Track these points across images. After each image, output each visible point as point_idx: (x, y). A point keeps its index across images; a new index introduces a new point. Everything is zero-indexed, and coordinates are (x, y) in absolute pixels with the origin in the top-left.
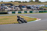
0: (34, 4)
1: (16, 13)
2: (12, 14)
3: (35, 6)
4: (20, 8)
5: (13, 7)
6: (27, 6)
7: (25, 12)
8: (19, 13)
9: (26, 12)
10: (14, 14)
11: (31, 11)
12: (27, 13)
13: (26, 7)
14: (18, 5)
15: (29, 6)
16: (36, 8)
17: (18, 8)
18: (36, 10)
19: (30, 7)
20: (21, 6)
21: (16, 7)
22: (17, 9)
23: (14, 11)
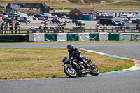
0: (126, 7)
1: (59, 40)
2: (46, 43)
3: (130, 15)
4: (73, 22)
5: (50, 15)
6: (100, 15)
7: (91, 35)
8: (70, 38)
9: (95, 35)
10: (53, 43)
11: (115, 32)
12: (98, 39)
14: (69, 11)
15: (107, 14)
16: (133, 22)
18: (133, 30)
19: (112, 17)
20: (77, 14)
21: (60, 15)
22: (65, 24)
23: (51, 32)
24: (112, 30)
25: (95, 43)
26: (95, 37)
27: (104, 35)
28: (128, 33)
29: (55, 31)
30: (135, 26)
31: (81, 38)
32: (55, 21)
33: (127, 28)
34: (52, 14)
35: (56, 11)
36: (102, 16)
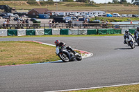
0: (74, 8)
1: (19, 35)
4: (31, 20)
5: (12, 15)
6: (53, 14)
7: (45, 31)
8: (28, 33)
9: (49, 30)
11: (65, 28)
12: (51, 34)
13: (51, 17)
14: (28, 11)
15: (59, 13)
16: (80, 20)
19: (63, 16)
20: (34, 14)
23: (13, 29)
24: (62, 26)
25: (48, 37)
26: (49, 32)
27: (56, 30)
28: (76, 28)
29: (16, 28)
30: (81, 23)
31: (37, 33)
32: (16, 19)
33: (75, 25)
34: (14, 14)
35: (18, 11)
36: (55, 16)
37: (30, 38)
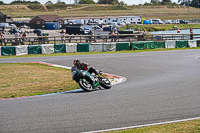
0: (96, 13)
1: (18, 53)
2: (3, 58)
3: (100, 22)
4: (35, 32)
6: (66, 22)
7: (55, 47)
8: (31, 51)
9: (61, 46)
10: (12, 57)
11: (83, 42)
12: (64, 51)
13: (64, 26)
14: (29, 19)
15: (74, 21)
16: (105, 29)
17: (29, 30)
18: (105, 39)
19: (80, 25)
20: (38, 23)
22: (24, 35)
24: (80, 39)
25: (61, 56)
26: (61, 49)
27: (71, 46)
28: (100, 42)
29: (14, 44)
30: (107, 34)
31: (44, 50)
32: (13, 32)
33: (98, 37)
34: (10, 24)
35: (15, 20)
36: (68, 24)
37: (35, 58)
